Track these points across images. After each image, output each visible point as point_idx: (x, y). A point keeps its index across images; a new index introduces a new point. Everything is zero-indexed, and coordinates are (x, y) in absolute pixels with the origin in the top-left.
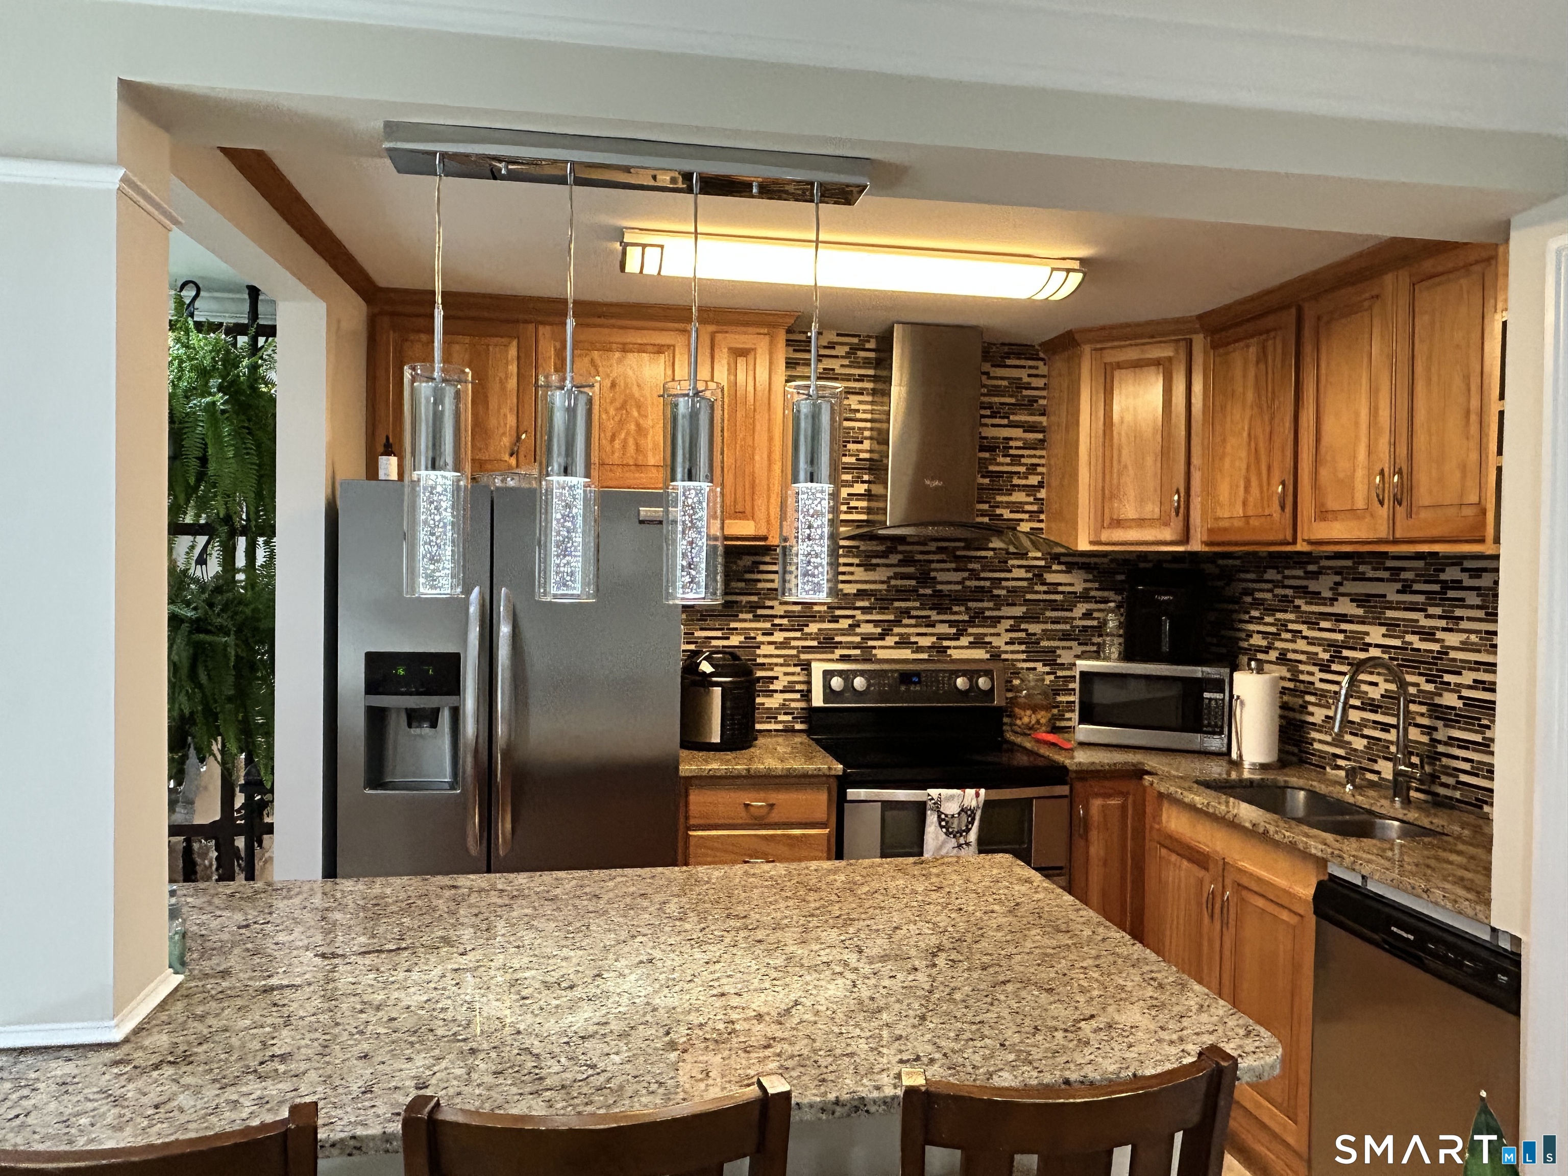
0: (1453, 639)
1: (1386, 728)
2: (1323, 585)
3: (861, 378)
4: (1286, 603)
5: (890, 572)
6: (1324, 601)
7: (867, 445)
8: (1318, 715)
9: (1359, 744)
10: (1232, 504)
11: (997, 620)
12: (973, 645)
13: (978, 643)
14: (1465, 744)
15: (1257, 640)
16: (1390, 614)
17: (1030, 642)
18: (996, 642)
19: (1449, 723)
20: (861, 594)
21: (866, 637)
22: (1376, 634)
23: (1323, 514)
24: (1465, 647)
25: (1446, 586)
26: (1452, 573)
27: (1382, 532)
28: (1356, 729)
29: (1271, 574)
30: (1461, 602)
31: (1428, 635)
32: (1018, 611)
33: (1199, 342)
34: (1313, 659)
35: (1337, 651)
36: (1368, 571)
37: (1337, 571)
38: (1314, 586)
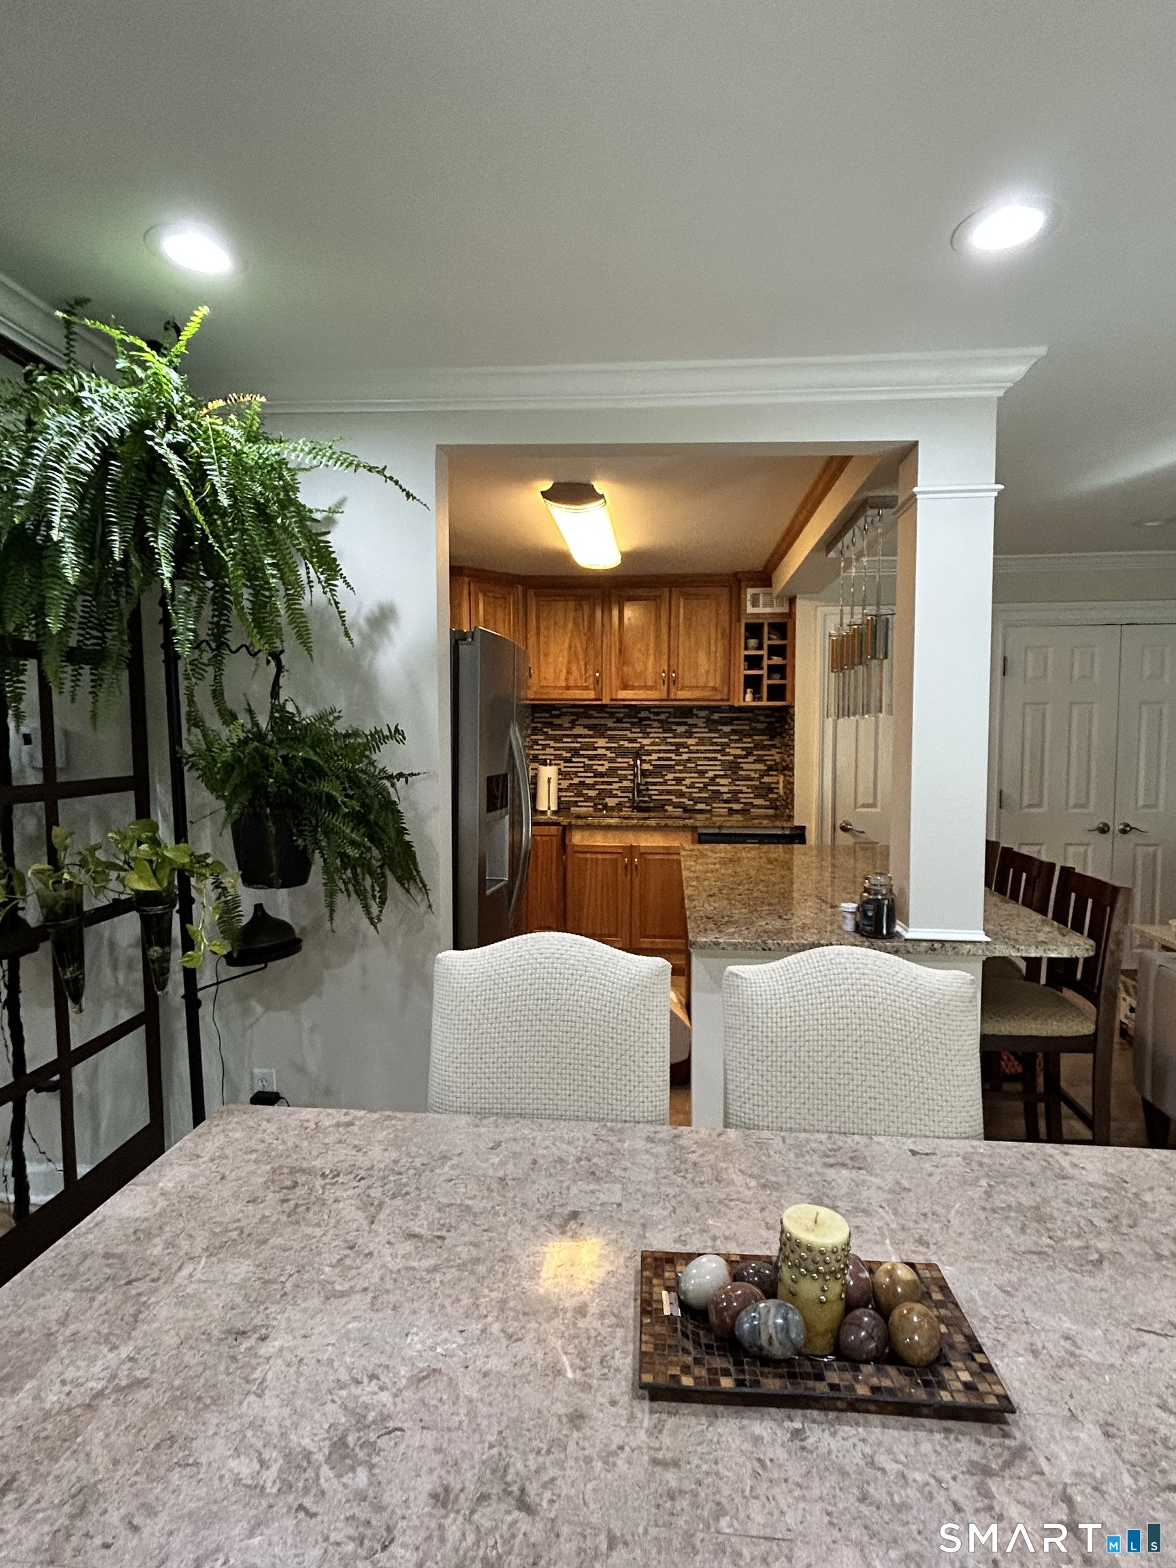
2: (565, 721)
6: (566, 729)
9: (592, 793)
22: (601, 742)
23: (625, 687)
24: (653, 744)
25: (641, 719)
26: (643, 714)
27: (665, 696)
28: (591, 787)
30: (650, 726)
35: (575, 752)
36: (595, 714)
37: (572, 714)
38: (556, 721)
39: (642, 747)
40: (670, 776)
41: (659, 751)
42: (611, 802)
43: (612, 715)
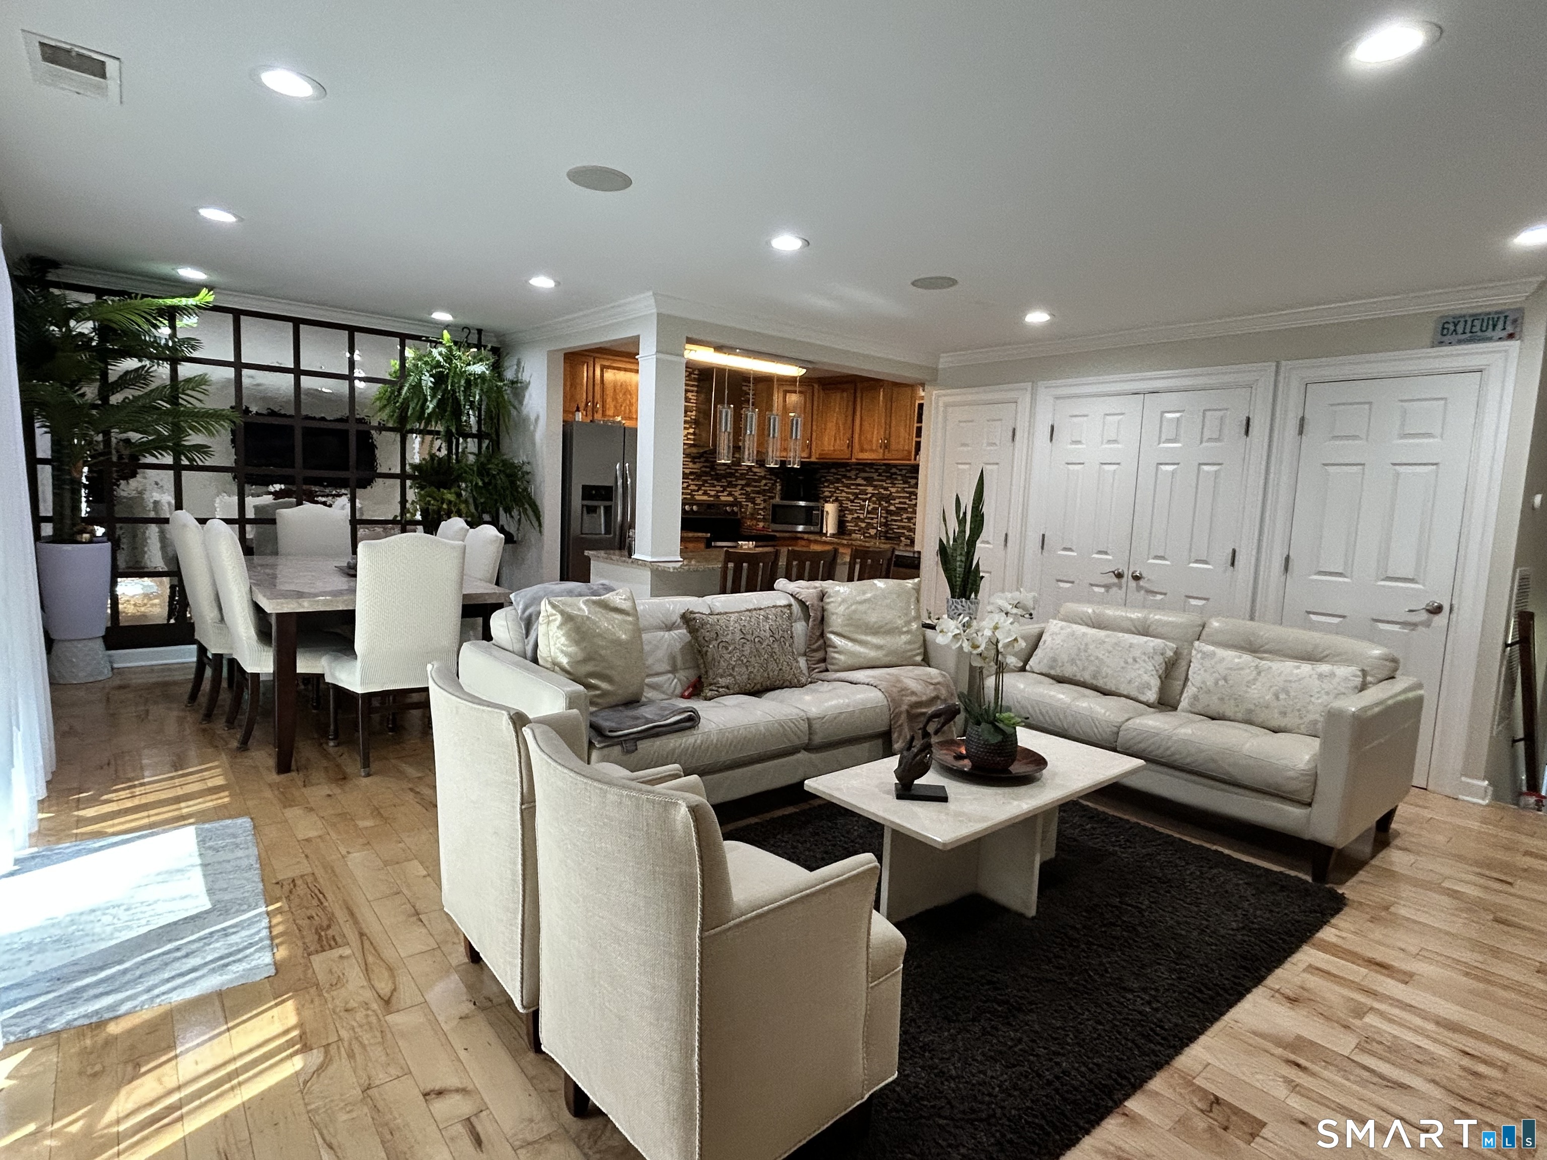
0: (893, 490)
1: (872, 519)
2: (852, 474)
3: (693, 386)
4: (838, 481)
5: (702, 465)
6: (852, 479)
7: (694, 413)
8: (849, 517)
9: (863, 525)
10: (829, 444)
11: (736, 485)
12: (728, 495)
13: (730, 494)
14: (896, 521)
15: (827, 494)
16: (875, 483)
17: (747, 494)
18: (736, 494)
19: (891, 515)
20: (691, 473)
21: (693, 491)
22: (870, 490)
23: (862, 450)
24: (897, 492)
25: (892, 474)
26: (894, 470)
27: (881, 457)
28: (862, 520)
29: (833, 470)
30: (896, 479)
31: (886, 489)
32: (743, 482)
33: (816, 386)
34: (848, 499)
35: (856, 496)
36: (867, 469)
37: (857, 469)
38: (848, 474)
39: (891, 493)
40: (905, 516)
41: (900, 497)
42: (873, 532)
43: (877, 470)
